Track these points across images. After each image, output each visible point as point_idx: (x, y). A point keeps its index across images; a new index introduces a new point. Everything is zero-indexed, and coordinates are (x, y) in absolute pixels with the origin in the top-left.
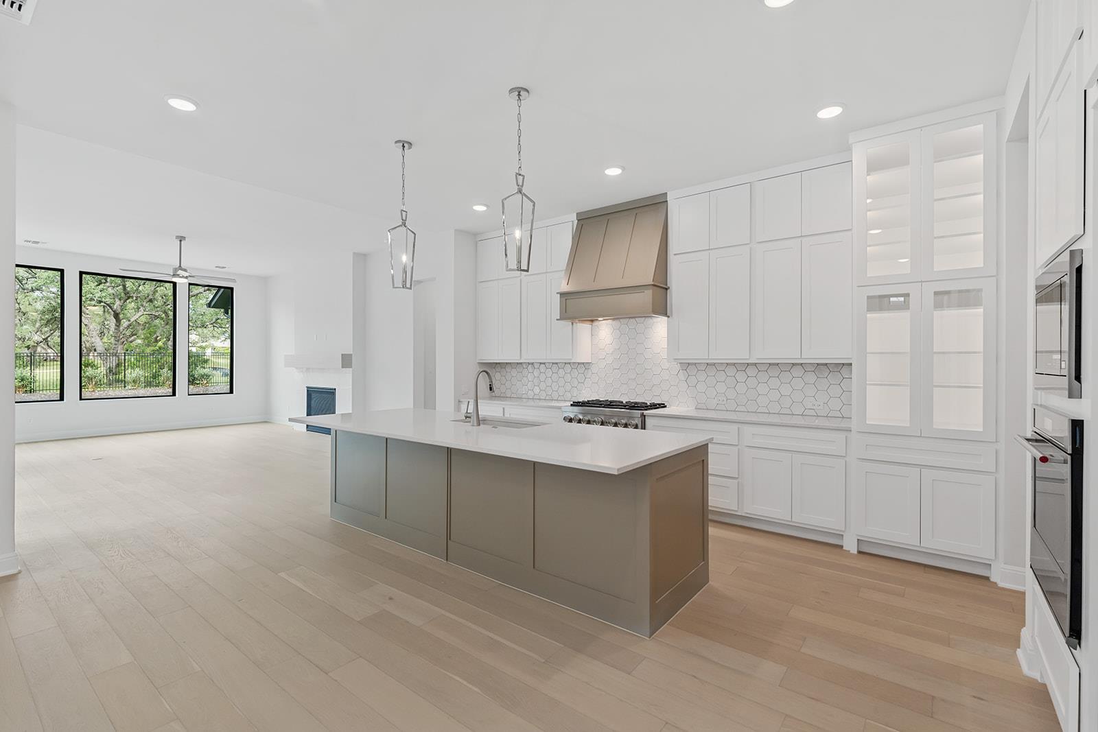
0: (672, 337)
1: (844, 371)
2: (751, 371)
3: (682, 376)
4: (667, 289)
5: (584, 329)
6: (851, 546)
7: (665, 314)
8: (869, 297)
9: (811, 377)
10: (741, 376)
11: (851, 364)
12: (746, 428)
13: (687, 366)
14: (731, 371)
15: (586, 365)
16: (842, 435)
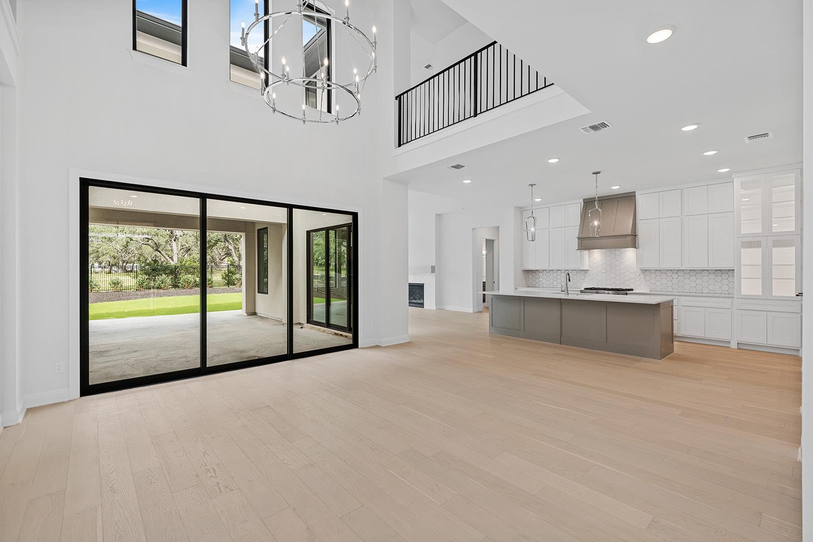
0: (639, 258)
1: (729, 273)
2: (681, 274)
3: (642, 275)
4: (636, 236)
5: (586, 252)
6: (734, 345)
7: (635, 247)
8: (742, 242)
9: (712, 276)
10: (675, 276)
11: (734, 270)
12: (682, 298)
13: (644, 271)
14: (669, 274)
15: (586, 271)
16: (730, 300)
